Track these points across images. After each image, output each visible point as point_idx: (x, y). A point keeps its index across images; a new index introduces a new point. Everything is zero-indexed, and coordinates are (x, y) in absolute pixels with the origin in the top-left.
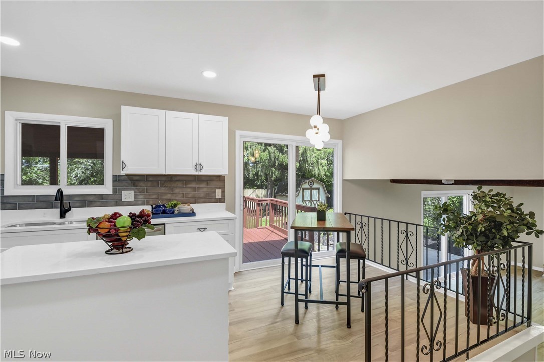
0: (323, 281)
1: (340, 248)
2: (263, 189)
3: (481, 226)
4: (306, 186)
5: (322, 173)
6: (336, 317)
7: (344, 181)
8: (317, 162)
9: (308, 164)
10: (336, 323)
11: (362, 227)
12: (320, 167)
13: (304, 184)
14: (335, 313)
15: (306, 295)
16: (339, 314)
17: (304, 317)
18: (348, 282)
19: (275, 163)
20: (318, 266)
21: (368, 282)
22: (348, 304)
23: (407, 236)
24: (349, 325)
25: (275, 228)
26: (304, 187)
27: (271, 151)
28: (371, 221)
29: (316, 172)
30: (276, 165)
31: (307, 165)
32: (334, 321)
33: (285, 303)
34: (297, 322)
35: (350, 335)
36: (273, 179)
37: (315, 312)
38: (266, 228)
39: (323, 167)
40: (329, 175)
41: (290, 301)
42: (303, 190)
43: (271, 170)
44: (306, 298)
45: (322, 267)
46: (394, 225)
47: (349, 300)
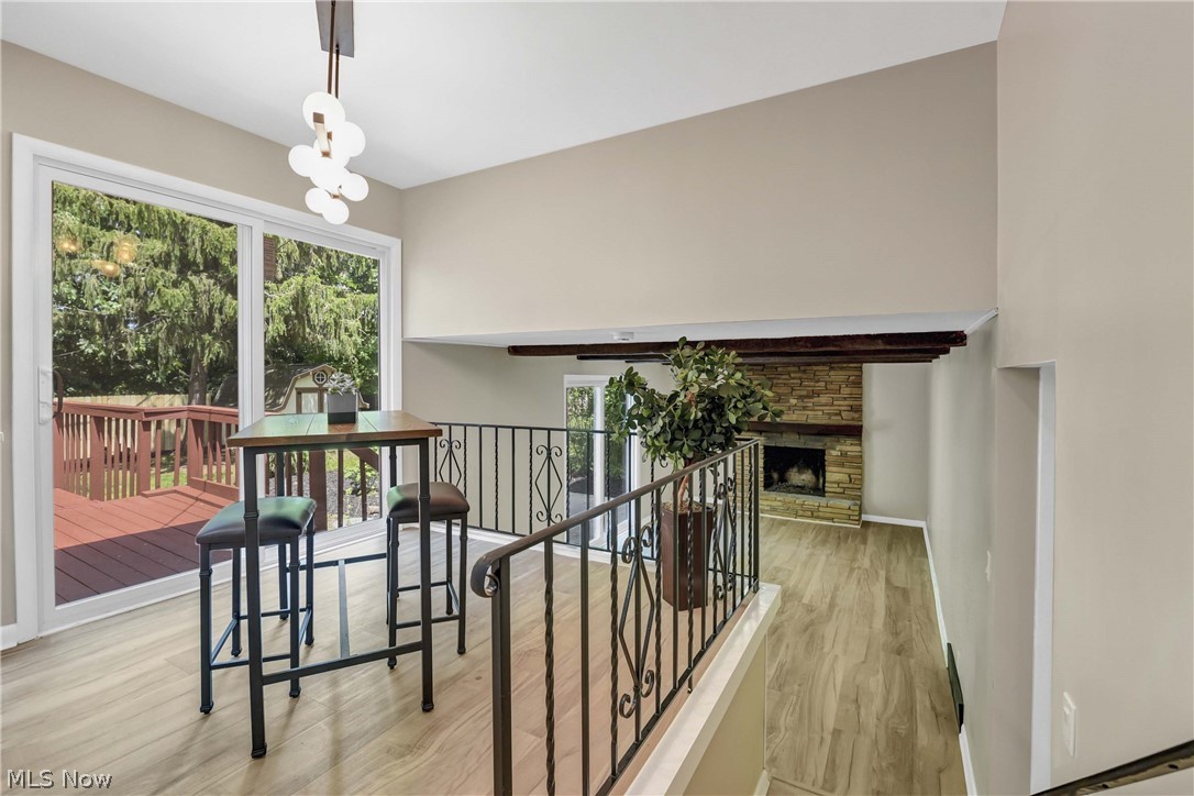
0: (350, 601)
1: (397, 497)
2: (176, 393)
3: (693, 410)
4: (309, 383)
5: (350, 351)
6: (390, 692)
7: (404, 343)
8: (336, 323)
9: (313, 328)
10: (393, 709)
11: (450, 451)
12: (344, 336)
13: (302, 377)
14: (388, 679)
15: (294, 656)
16: (398, 680)
17: (286, 726)
18: (426, 586)
19: (211, 319)
20: (335, 563)
21: (500, 560)
22: (425, 646)
23: (549, 457)
24: (428, 704)
25: (205, 487)
26: (301, 384)
27: (200, 287)
28: (473, 433)
29: (333, 347)
30: (217, 324)
31: (308, 330)
32: (384, 704)
33: (218, 700)
34: (259, 749)
35: (434, 729)
36: (205, 362)
37: (326, 697)
38: (175, 491)
39: (351, 336)
40: (367, 358)
41: (232, 688)
42: (300, 392)
43: (201, 339)
44: (295, 663)
45: (348, 561)
46: (522, 436)
47: (427, 634)
